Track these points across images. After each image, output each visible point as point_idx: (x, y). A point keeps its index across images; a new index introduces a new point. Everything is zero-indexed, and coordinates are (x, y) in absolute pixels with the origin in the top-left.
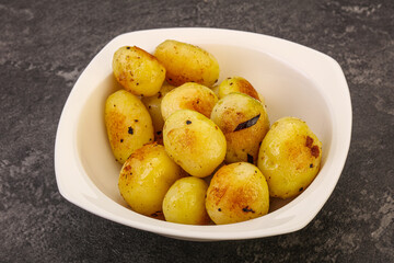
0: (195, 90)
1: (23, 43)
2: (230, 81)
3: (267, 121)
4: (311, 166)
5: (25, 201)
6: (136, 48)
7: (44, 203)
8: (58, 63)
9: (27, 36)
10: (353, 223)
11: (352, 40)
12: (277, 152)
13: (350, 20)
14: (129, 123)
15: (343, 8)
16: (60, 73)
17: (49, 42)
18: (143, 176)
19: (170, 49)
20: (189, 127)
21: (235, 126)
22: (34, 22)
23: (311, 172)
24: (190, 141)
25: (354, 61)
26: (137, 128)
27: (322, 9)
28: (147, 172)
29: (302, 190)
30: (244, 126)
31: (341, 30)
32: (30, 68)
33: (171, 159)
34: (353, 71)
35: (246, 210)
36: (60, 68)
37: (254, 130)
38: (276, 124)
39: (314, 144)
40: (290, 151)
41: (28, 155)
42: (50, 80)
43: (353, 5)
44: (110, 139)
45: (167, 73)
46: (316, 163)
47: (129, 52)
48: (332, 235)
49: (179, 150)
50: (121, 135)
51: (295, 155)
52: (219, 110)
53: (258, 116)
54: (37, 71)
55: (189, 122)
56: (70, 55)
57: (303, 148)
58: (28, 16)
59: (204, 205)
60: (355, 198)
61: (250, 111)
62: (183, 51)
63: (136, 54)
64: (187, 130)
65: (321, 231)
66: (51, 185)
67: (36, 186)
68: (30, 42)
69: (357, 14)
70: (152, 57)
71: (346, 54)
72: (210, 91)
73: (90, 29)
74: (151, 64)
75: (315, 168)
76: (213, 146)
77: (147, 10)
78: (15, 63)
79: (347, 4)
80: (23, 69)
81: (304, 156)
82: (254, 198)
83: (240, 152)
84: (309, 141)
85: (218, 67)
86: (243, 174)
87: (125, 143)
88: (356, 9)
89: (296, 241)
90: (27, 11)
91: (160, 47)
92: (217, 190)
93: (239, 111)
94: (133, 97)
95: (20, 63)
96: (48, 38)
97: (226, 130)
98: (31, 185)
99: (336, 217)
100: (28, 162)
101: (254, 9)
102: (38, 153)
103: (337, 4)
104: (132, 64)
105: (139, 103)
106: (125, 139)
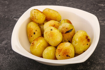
0: (54, 22)
1: (4, 10)
2: (64, 20)
3: (75, 31)
4: (87, 44)
5: (2, 53)
6: (37, 10)
7: (8, 54)
8: (14, 16)
9: (6, 8)
10: (99, 63)
11: (101, 13)
12: (77, 40)
13: (100, 8)
14: (34, 31)
15: (98, 4)
16: (15, 19)
17: (12, 10)
18: (37, 46)
19: (47, 10)
20: (52, 31)
21: (65, 32)
22: (8, 5)
23: (87, 46)
24: (52, 35)
25: (101, 19)
26: (36, 33)
27: (92, 5)
28: (39, 44)
29: (84, 51)
30: (68, 32)
31: (98, 10)
32: (6, 17)
33: (46, 41)
34: (101, 22)
35: (67, 56)
36: (15, 17)
37: (71, 33)
38: (77, 32)
39: (88, 38)
40: (81, 40)
41: (4, 41)
42: (12, 21)
43: (101, 4)
44: (28, 36)
45: (46, 17)
46: (89, 44)
47: (35, 11)
48: (93, 67)
49: (48, 38)
50: (31, 35)
51: (83, 41)
52: (61, 27)
53: (72, 29)
54: (8, 18)
55: (51, 30)
56: (18, 14)
57: (85, 39)
58: (7, 3)
59: (55, 54)
60: (100, 57)
61: (70, 28)
62: (51, 11)
63: (37, 11)
64: (51, 32)
65: (90, 65)
66: (10, 49)
67: (6, 49)
68: (7, 10)
69: (102, 6)
70: (42, 12)
71: (99, 17)
72: (58, 23)
73: (24, 7)
74: (41, 14)
75: (88, 45)
76: (59, 37)
77: (41, 3)
78: (2, 16)
79: (100, 3)
80: (4, 17)
81: (85, 41)
82: (70, 52)
83: (66, 40)
84: (87, 37)
85: (61, 17)
86: (67, 45)
87: (32, 37)
88: (102, 5)
89: (82, 68)
90: (6, 2)
91: (44, 10)
92: (59, 50)
93: (67, 27)
94: (35, 24)
95: (3, 15)
96: (12, 9)
97: (62, 33)
98: (4, 49)
99: (94, 61)
100: (4, 43)
101: (72, 4)
102: (7, 40)
103: (97, 3)
104: (36, 14)
105: (37, 25)
106: (33, 36)
